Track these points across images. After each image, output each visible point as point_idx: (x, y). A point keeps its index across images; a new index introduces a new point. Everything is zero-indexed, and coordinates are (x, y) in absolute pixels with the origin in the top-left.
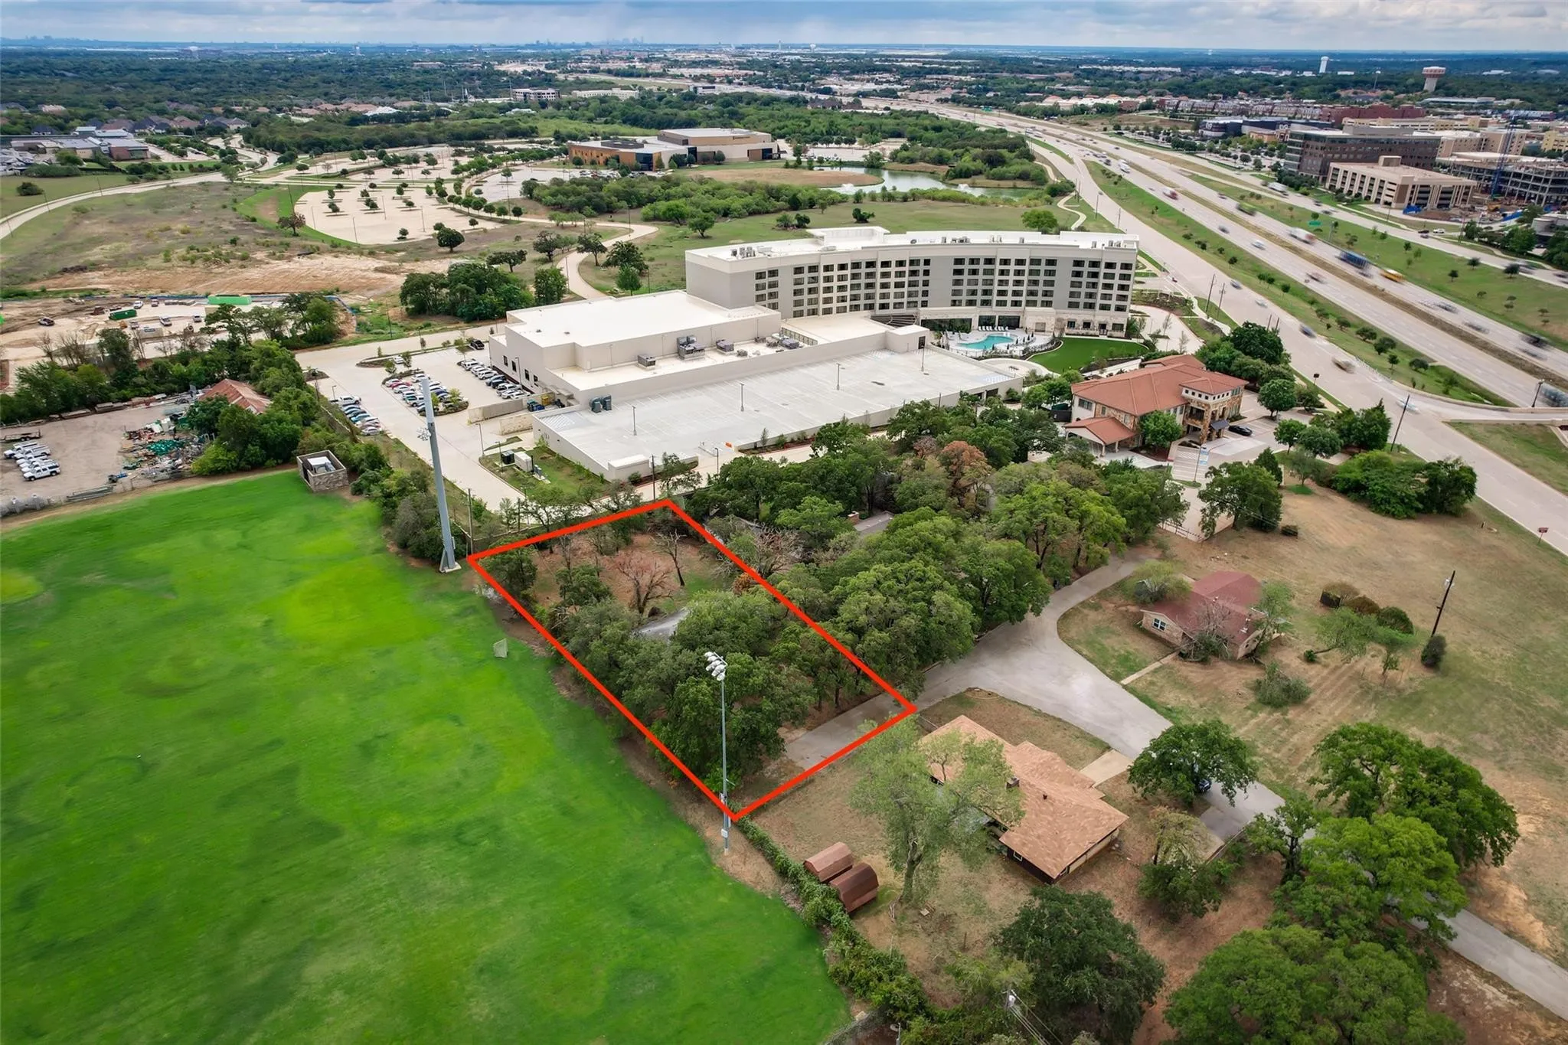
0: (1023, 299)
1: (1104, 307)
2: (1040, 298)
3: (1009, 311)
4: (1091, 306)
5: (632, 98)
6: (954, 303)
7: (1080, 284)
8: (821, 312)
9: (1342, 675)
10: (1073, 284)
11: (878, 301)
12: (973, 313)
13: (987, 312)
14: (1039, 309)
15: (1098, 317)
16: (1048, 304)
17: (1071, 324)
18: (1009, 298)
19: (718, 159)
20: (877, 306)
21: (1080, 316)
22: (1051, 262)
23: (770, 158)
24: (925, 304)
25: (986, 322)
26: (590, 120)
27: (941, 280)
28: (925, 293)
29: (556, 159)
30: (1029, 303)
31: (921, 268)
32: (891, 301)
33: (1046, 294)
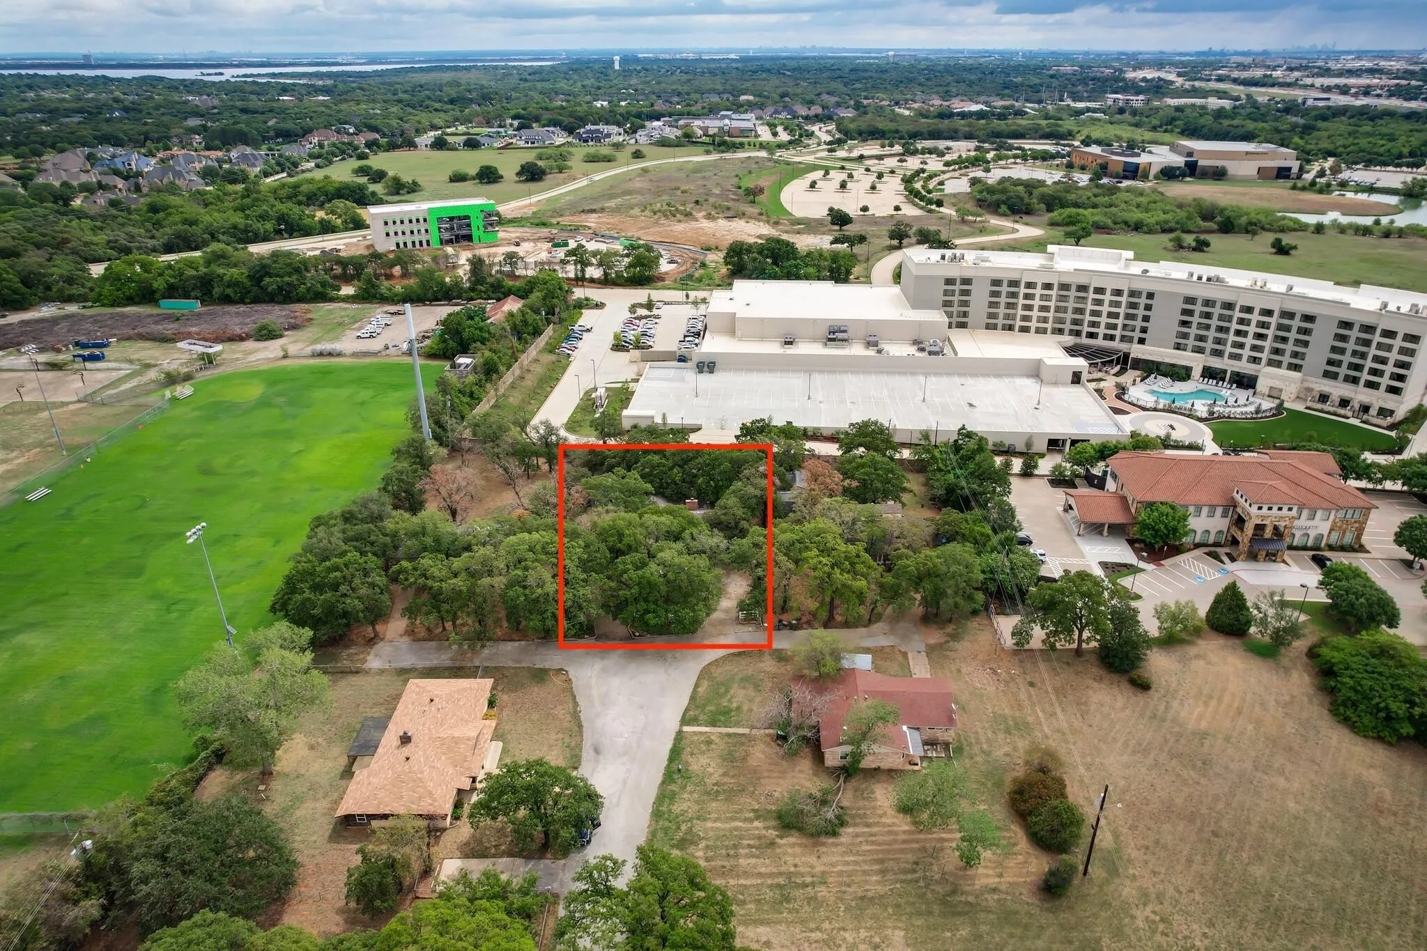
0: (1264, 356)
1: (1371, 385)
2: (1286, 359)
3: (1244, 367)
4: (1355, 381)
5: (1223, 108)
6: (1178, 347)
7: (1342, 351)
8: (1017, 328)
9: (917, 841)
10: (1334, 349)
11: (1086, 329)
12: (1196, 362)
13: (1216, 363)
14: (1283, 372)
15: (1361, 395)
16: (1296, 368)
17: (1324, 398)
18: (1246, 352)
19: (1219, 175)
20: (1084, 334)
21: (1338, 390)
22: (1309, 318)
23: (1288, 177)
24: (1142, 341)
25: (1210, 374)
26: (1154, 129)
27: (1165, 320)
28: (1144, 330)
29: (1058, 161)
30: (1271, 363)
31: (1143, 301)
32: (1102, 331)
33: (1295, 355)
